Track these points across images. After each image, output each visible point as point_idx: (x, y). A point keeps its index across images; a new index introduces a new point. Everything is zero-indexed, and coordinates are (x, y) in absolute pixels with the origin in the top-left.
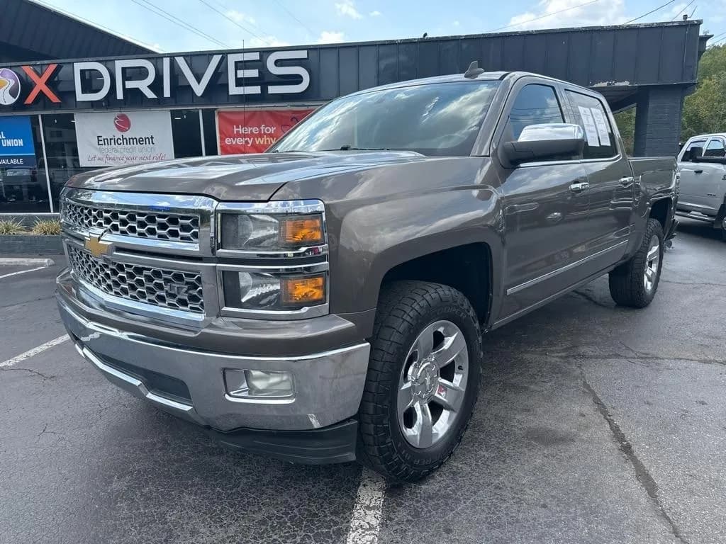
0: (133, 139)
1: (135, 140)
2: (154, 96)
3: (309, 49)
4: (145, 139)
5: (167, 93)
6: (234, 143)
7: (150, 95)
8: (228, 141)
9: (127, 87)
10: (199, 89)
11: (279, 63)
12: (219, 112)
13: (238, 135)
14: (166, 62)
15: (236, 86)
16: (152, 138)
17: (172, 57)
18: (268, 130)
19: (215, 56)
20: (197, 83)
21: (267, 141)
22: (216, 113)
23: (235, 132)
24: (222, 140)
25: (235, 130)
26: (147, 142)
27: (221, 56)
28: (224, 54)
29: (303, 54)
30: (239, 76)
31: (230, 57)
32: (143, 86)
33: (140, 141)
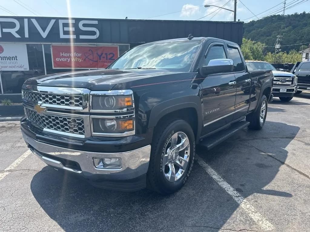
0: (5, 57)
1: (6, 58)
2: (19, 37)
3: (99, 20)
4: (12, 57)
5: (27, 35)
6: (61, 60)
7: (17, 36)
8: (57, 59)
9: (3, 31)
10: (44, 35)
11: (84, 25)
12: (53, 46)
13: (63, 57)
14: (26, 21)
15: (64, 34)
16: (16, 57)
17: (29, 18)
18: (78, 55)
19: (52, 20)
20: (43, 32)
21: (77, 60)
22: (51, 46)
23: (61, 55)
24: (55, 59)
25: (61, 54)
26: (13, 59)
27: (55, 20)
28: (57, 19)
29: (96, 22)
30: (65, 30)
31: (60, 21)
32: (13, 31)
33: (9, 58)
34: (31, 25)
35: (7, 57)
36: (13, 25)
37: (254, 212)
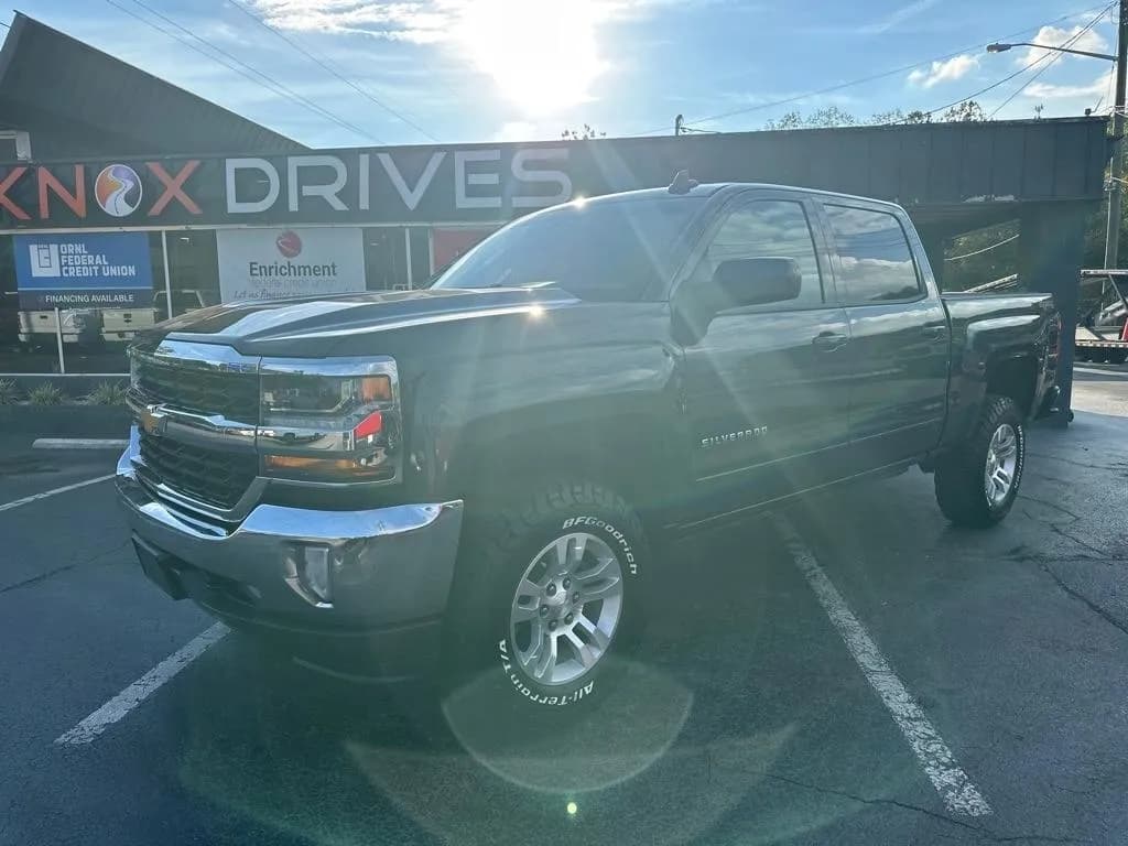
0: (305, 268)
1: (307, 270)
2: (345, 208)
4: (323, 268)
5: (364, 204)
7: (339, 206)
9: (304, 194)
10: (412, 200)
11: (526, 166)
12: (434, 232)
14: (364, 159)
15: (466, 197)
16: (333, 266)
17: (373, 152)
19: (436, 154)
20: (408, 191)
22: (430, 232)
26: (326, 272)
27: (444, 153)
28: (451, 150)
29: (563, 153)
30: (470, 182)
31: (457, 155)
32: (329, 192)
33: (315, 271)
34: (377, 172)
35: (309, 267)
36: (328, 176)
37: (943, 764)
